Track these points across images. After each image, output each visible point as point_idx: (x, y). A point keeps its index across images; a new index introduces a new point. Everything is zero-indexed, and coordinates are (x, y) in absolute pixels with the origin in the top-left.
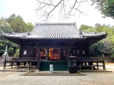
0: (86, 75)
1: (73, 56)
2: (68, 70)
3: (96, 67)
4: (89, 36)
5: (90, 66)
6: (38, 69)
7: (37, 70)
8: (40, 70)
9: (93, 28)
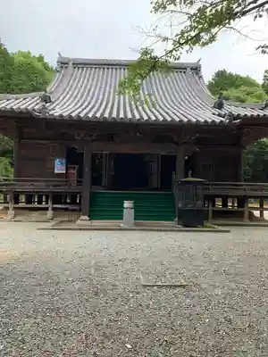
0: (228, 231)
1: (192, 177)
2: (176, 219)
3: (257, 213)
4: (246, 115)
5: (241, 209)
6: (84, 215)
7: (83, 217)
8: (92, 217)
9: (257, 85)
